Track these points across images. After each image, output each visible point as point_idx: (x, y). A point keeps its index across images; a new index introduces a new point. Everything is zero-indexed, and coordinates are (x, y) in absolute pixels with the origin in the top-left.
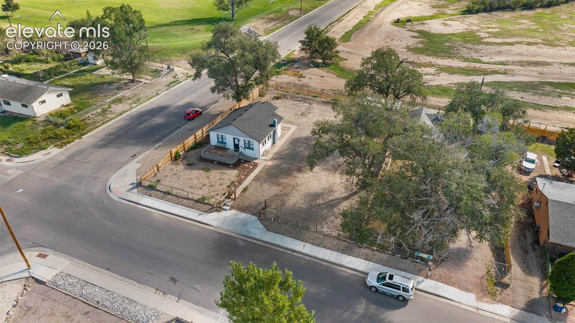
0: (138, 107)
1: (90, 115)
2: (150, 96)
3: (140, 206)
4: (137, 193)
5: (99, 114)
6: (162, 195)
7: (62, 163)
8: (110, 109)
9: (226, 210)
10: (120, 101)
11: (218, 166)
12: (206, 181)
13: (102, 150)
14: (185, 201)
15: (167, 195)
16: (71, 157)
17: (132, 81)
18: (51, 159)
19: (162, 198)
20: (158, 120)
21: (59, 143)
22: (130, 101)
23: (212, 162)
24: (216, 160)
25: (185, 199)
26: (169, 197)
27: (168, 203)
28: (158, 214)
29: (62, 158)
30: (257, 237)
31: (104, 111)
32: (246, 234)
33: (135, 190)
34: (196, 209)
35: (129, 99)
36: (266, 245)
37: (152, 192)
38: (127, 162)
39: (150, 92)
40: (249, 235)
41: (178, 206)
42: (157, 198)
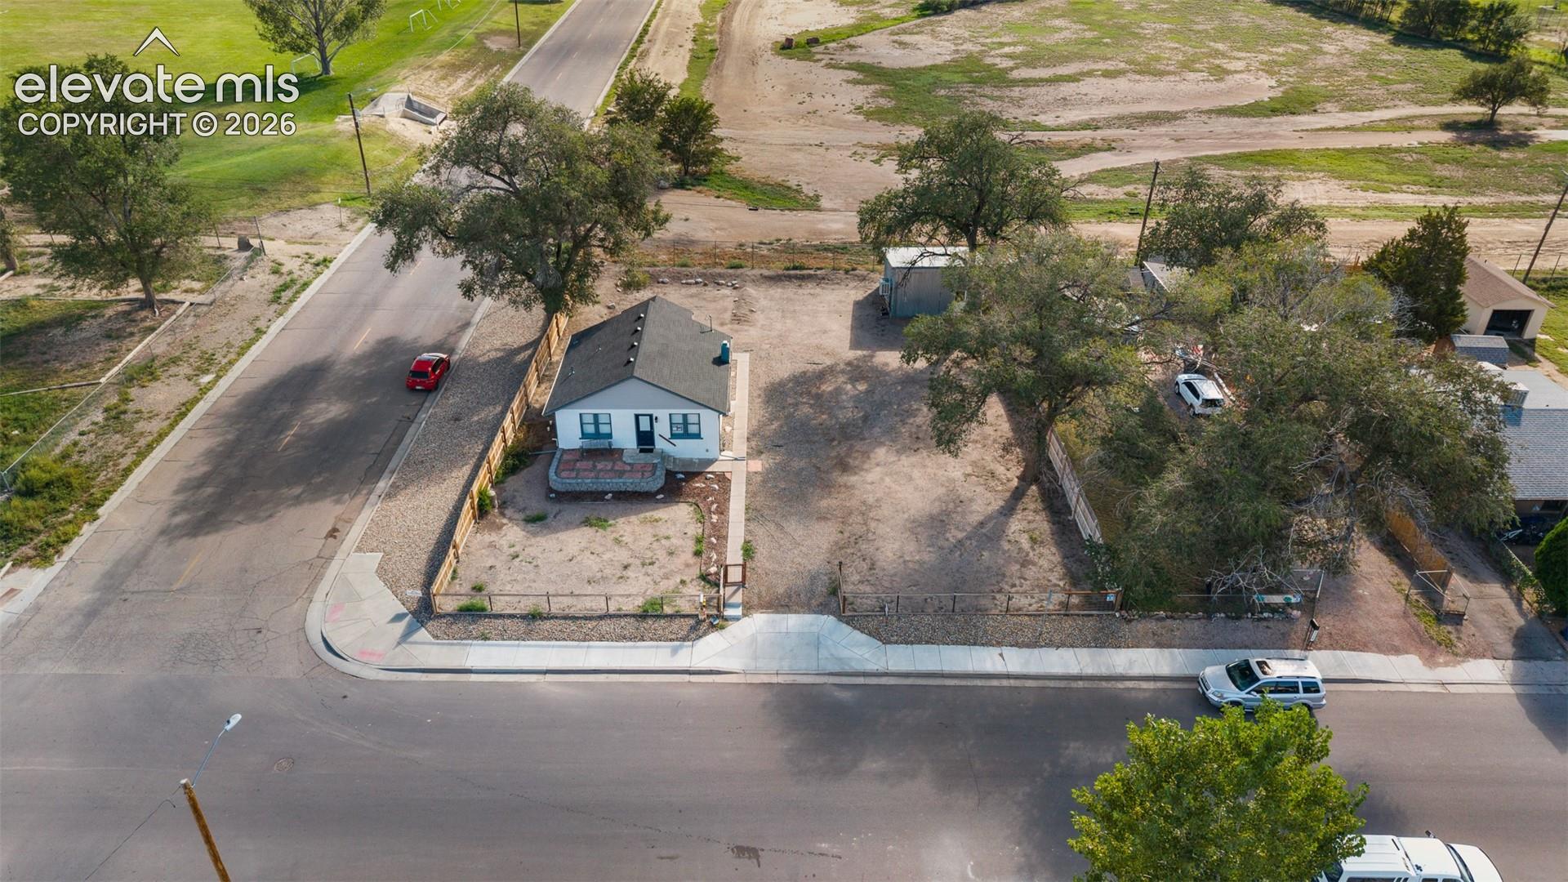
0: (224, 384)
1: (74, 436)
2: (238, 343)
3: (473, 677)
4: (433, 640)
5: (102, 430)
6: (522, 626)
7: (92, 613)
8: (131, 407)
9: (737, 619)
10: (147, 371)
11: (621, 506)
12: (623, 556)
13: (209, 541)
14: (606, 626)
15: (533, 622)
16: (113, 584)
17: (148, 304)
18: (37, 608)
19: (528, 635)
20: (327, 411)
21: (27, 550)
22: (184, 369)
23: (597, 496)
24: (607, 488)
25: (601, 618)
26: (547, 625)
27: (554, 643)
28: (550, 683)
29: (79, 597)
30: (871, 667)
31: (115, 416)
32: (837, 669)
33: (423, 634)
34: (652, 640)
35: (175, 361)
36: (909, 681)
37: (483, 625)
38: (326, 559)
39: (227, 329)
40: (847, 669)
41: (591, 643)
42: (510, 639)
